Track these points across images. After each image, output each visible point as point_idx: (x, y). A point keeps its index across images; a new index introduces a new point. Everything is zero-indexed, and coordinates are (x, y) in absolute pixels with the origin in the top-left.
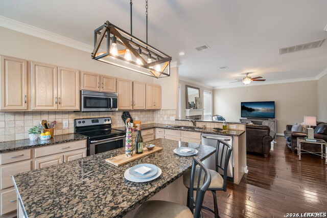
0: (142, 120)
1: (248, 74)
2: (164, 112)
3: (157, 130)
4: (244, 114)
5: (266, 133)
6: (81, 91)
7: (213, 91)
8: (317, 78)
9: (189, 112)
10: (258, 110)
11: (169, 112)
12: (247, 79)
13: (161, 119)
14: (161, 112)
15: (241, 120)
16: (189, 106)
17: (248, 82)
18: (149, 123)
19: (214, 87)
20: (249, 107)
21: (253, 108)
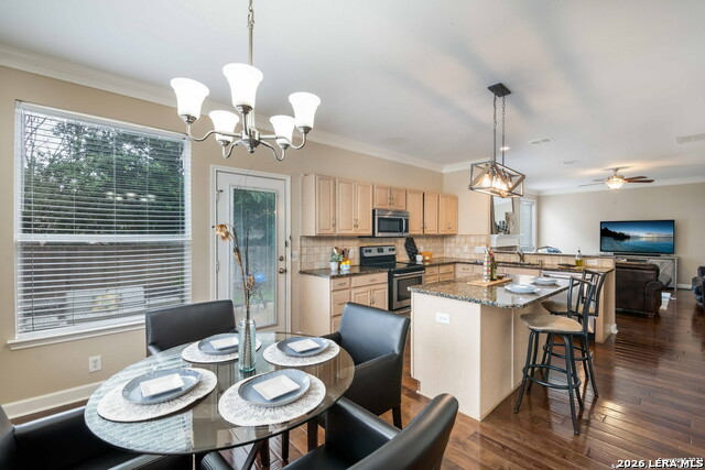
0: (431, 250)
1: (617, 170)
2: (463, 240)
3: (459, 267)
4: (606, 246)
5: (652, 277)
6: (374, 211)
7: (539, 199)
9: (497, 241)
10: (639, 237)
11: (472, 240)
12: (615, 179)
13: (458, 251)
14: (457, 239)
16: (495, 229)
17: (616, 184)
18: (437, 256)
19: (540, 192)
20: (618, 231)
21: (626, 232)
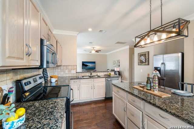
1: (94, 48)
4: (83, 68)
8: (107, 54)
10: (90, 66)
12: (94, 50)
15: (83, 71)
17: (93, 52)
20: (86, 64)
21: (87, 64)
